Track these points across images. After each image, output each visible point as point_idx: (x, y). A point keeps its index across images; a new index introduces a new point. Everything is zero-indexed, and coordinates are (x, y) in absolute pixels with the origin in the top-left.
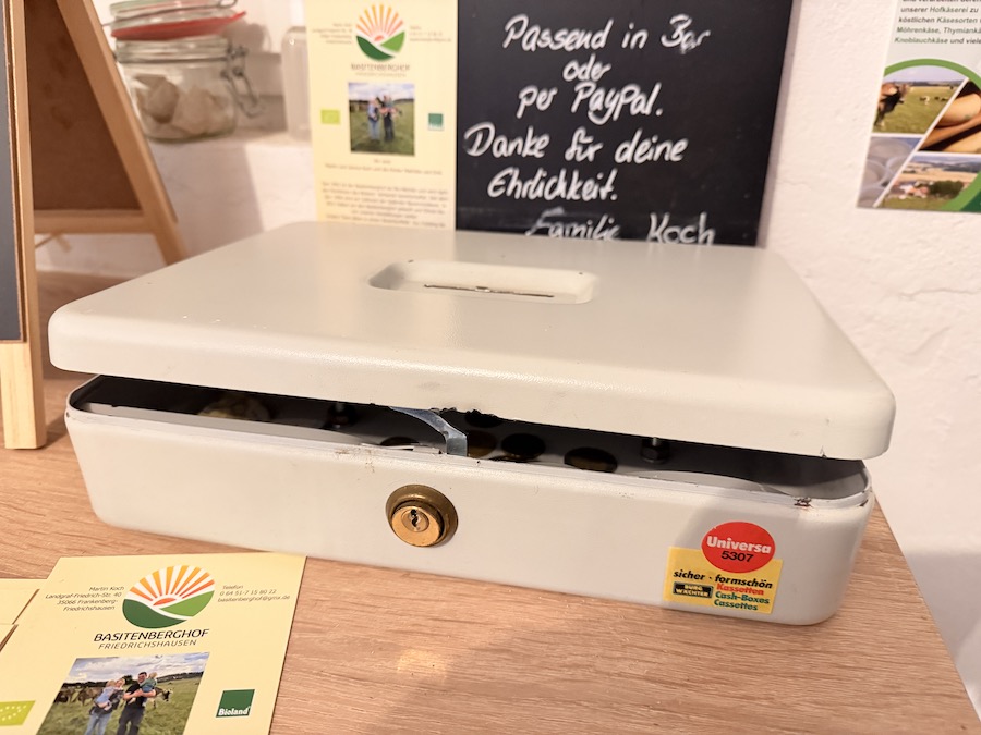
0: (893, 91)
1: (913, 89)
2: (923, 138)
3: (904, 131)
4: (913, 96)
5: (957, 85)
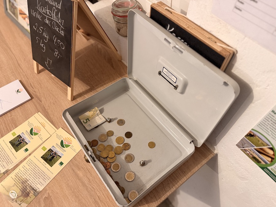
0: (252, 134)
1: (257, 137)
2: (256, 148)
3: (252, 142)
4: (257, 139)
5: (269, 146)
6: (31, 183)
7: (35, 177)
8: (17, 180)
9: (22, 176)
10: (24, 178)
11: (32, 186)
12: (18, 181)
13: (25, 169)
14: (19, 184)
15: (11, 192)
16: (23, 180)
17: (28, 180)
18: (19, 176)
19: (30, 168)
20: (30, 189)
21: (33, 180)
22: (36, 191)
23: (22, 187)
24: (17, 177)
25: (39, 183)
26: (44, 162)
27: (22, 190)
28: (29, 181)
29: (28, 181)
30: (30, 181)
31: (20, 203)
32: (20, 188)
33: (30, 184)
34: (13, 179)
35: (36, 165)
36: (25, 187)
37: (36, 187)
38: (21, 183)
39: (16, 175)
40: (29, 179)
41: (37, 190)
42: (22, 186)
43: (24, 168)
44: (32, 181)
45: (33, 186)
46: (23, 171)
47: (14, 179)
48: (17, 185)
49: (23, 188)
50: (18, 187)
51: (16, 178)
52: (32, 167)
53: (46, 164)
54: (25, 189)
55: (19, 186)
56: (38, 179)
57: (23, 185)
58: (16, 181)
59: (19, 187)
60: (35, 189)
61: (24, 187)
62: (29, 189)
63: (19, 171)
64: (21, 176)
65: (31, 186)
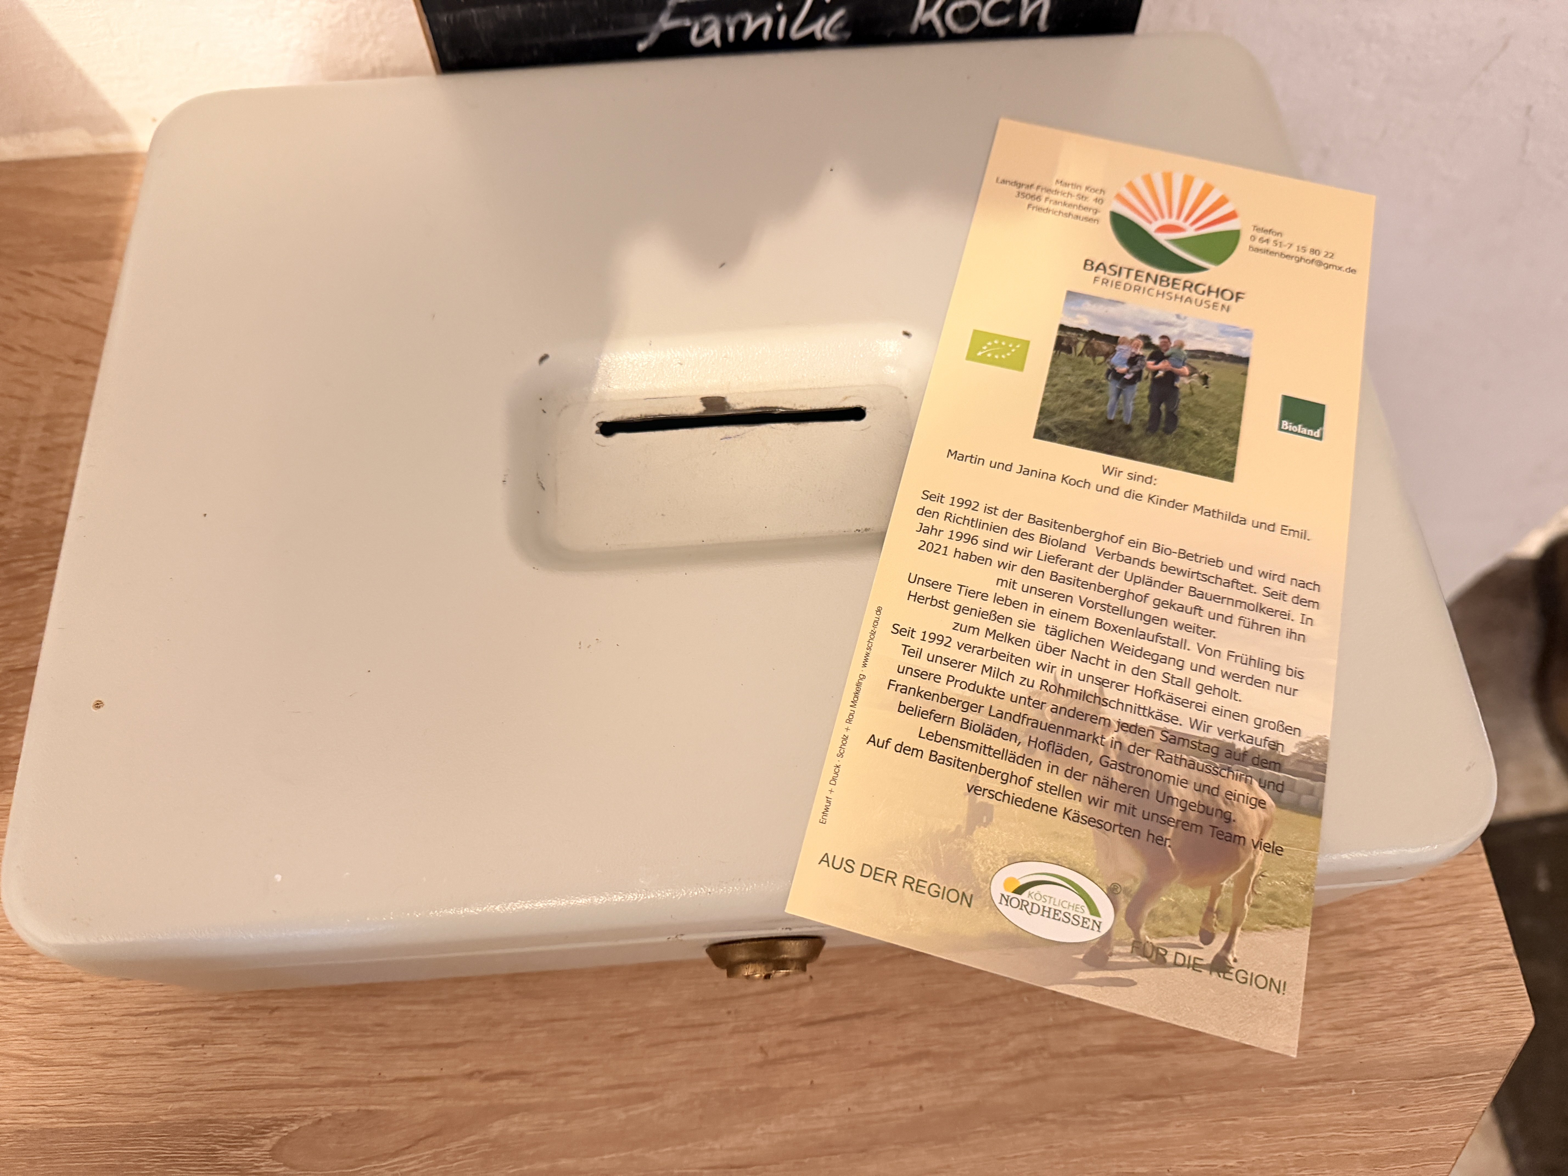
6: (1156, 705)
7: (1143, 636)
8: (963, 745)
9: (984, 680)
10: (1024, 692)
11: (1185, 729)
12: (984, 749)
13: (960, 610)
14: (1022, 771)
15: (998, 888)
16: (1032, 713)
17: (1092, 688)
18: (953, 691)
19: (1006, 575)
20: (1192, 765)
21: (1139, 672)
22: (1277, 765)
23: (1087, 788)
24: (939, 718)
25: (1234, 677)
26: (1107, 470)
27: (1110, 816)
28: (1110, 694)
29: (1104, 702)
30: (1129, 697)
31: (1208, 954)
32: (1077, 806)
33: (1146, 722)
34: (903, 749)
35: (1040, 522)
36: (1117, 776)
37: (1248, 728)
38: (1040, 755)
39: (911, 701)
40: (1102, 683)
41: (1275, 746)
42: (1072, 774)
43: (943, 604)
44: (1150, 684)
45: (1194, 724)
46: (957, 626)
47: (927, 746)
48: (1012, 788)
49: (1113, 796)
50: (1033, 806)
51: (930, 726)
52: (1021, 561)
53: (1149, 480)
54: (1140, 792)
55: (1043, 787)
56: (1193, 640)
57: (1080, 766)
58: (967, 756)
59: (1060, 803)
60: (1241, 746)
61: (1107, 783)
62: (1179, 772)
63: (909, 651)
64: (973, 687)
65: (1174, 739)
